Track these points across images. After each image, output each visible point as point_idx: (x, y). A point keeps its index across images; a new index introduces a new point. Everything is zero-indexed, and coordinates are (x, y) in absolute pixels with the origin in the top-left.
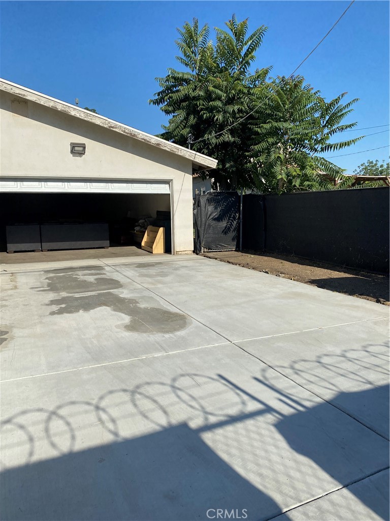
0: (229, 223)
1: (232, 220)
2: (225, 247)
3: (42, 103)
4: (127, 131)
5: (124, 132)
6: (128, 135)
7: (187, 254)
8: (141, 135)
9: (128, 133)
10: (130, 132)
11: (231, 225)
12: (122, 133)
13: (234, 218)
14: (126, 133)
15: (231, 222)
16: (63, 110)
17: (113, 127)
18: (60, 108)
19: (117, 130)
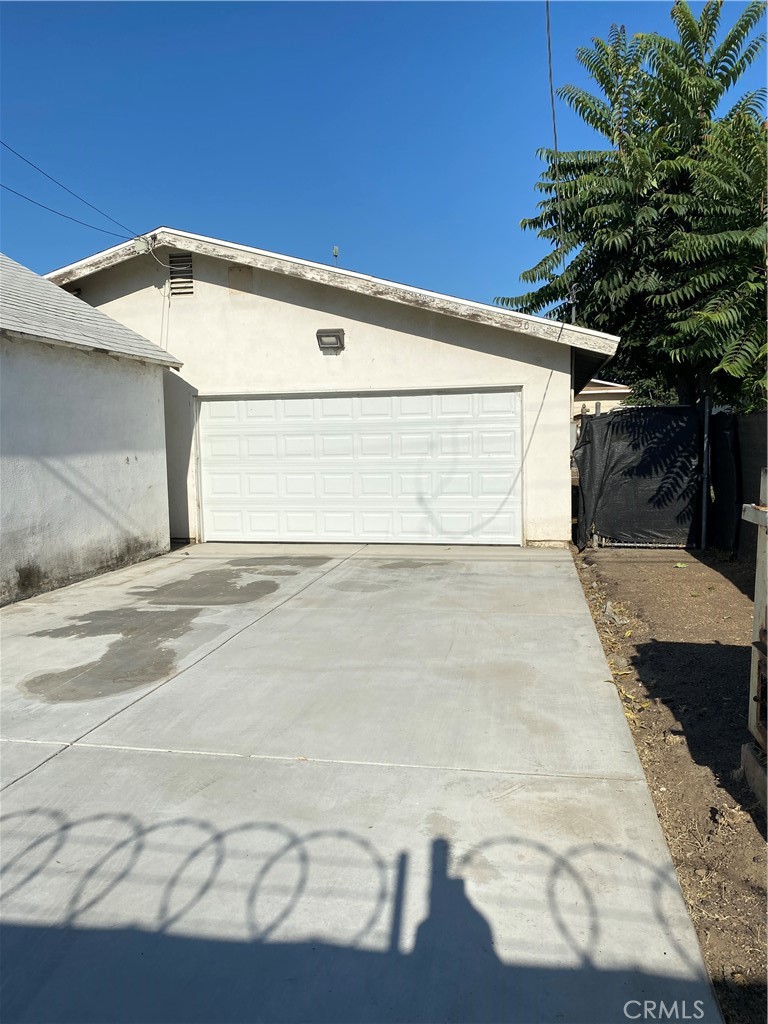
0: (670, 480)
1: (677, 473)
2: (658, 537)
3: (259, 266)
4: (408, 297)
5: (404, 299)
6: (411, 304)
7: (553, 548)
8: (437, 301)
9: (410, 301)
10: (414, 299)
11: (676, 484)
12: (399, 301)
13: (684, 468)
14: (407, 300)
15: (674, 479)
16: (293, 273)
17: (381, 293)
18: (287, 269)
19: (389, 298)
